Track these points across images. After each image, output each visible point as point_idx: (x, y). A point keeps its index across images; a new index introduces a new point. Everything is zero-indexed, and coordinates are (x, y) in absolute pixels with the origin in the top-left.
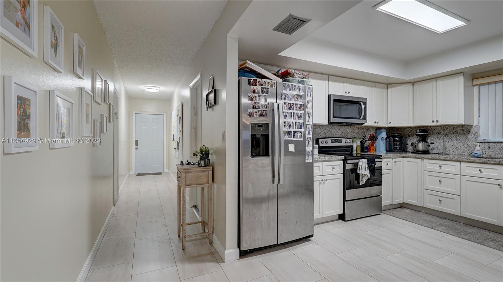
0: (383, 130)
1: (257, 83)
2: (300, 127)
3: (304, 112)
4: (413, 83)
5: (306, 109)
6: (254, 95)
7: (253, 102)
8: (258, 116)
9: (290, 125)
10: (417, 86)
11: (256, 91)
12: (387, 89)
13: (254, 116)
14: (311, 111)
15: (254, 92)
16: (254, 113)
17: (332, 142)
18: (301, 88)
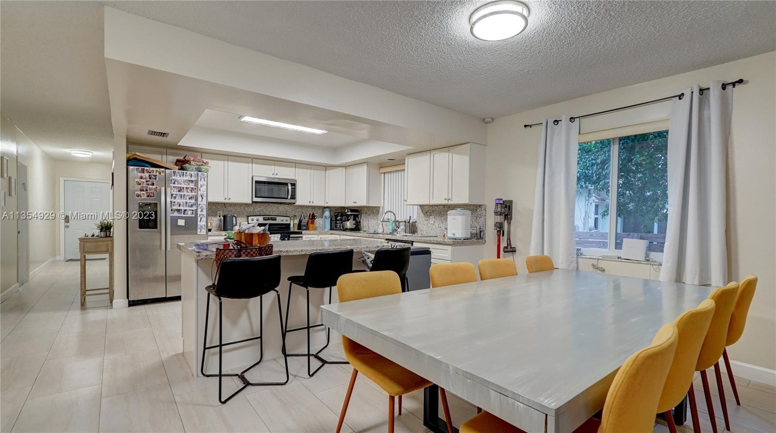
0: (327, 209)
1: (145, 171)
2: (192, 206)
3: (196, 194)
4: (346, 166)
5: (199, 192)
6: (142, 180)
7: (141, 186)
8: (145, 197)
9: (180, 205)
10: (350, 170)
11: (144, 177)
12: (326, 171)
13: (141, 197)
14: (205, 193)
15: (141, 178)
16: (142, 195)
17: (264, 220)
18: (193, 175)
